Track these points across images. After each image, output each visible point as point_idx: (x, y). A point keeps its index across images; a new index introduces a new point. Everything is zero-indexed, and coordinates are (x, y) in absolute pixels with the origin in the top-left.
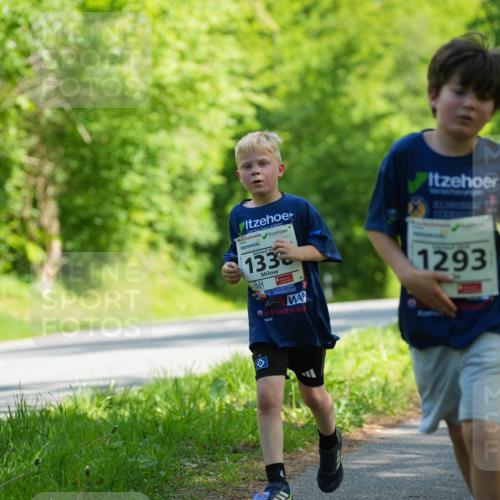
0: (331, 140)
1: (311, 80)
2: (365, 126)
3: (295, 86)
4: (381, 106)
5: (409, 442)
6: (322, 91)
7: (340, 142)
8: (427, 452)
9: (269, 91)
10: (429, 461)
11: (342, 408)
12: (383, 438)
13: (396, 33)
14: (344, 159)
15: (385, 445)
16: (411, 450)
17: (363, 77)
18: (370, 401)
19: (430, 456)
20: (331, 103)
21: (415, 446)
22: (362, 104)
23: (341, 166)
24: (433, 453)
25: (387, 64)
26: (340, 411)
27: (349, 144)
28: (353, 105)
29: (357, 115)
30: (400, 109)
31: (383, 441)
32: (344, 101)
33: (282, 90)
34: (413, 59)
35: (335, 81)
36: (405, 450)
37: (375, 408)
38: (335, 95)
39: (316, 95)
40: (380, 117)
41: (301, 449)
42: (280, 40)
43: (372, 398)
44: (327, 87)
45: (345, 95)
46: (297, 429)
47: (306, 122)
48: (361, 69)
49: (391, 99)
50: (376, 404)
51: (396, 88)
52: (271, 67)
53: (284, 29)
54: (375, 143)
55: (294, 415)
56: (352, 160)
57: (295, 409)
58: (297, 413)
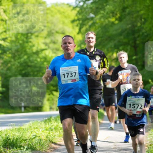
0: (26, 57)
2: (37, 53)
3: (14, 39)
4: (43, 47)
6: (23, 40)
7: (29, 58)
9: (4, 40)
11: (25, 149)
13: (48, 23)
14: (30, 64)
17: (37, 36)
18: (35, 147)
20: (26, 45)
22: (36, 46)
23: (29, 66)
25: (45, 33)
26: (24, 150)
27: (31, 59)
28: (34, 46)
29: (35, 49)
30: (49, 48)
32: (30, 44)
33: (9, 39)
34: (53, 31)
35: (27, 38)
37: (36, 149)
38: (27, 42)
39: (21, 42)
40: (43, 50)
42: (8, 22)
43: (36, 145)
45: (30, 42)
47: (17, 51)
48: (36, 34)
49: (46, 44)
51: (48, 41)
52: (5, 32)
54: (41, 59)
56: (33, 64)
57: (9, 150)
58: (9, 151)
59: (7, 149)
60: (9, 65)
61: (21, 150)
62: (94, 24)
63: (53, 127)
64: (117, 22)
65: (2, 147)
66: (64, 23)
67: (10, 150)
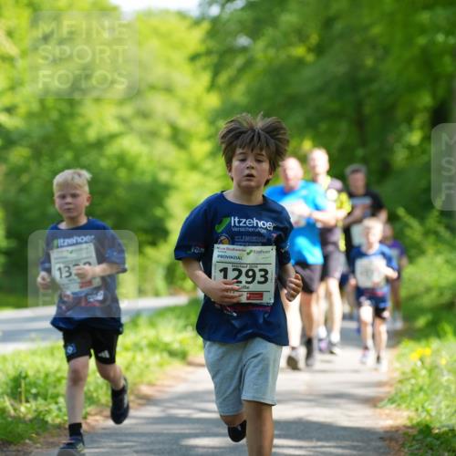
0: (69, 156)
1: (50, 102)
2: (99, 144)
3: (35, 107)
4: (114, 126)
5: (127, 431)
6: (60, 111)
7: (77, 158)
8: (143, 439)
9: (10, 110)
10: (145, 448)
12: (104, 429)
15: (106, 434)
16: (130, 438)
17: (98, 100)
18: (95, 395)
19: (145, 443)
20: (68, 123)
21: (133, 435)
22: (96, 124)
24: (148, 440)
28: (88, 125)
29: (92, 134)
30: (131, 130)
31: (103, 431)
32: (80, 121)
33: (22, 110)
35: (72, 103)
36: (124, 438)
37: (99, 400)
38: (72, 115)
39: (55, 115)
40: (113, 137)
41: (27, 441)
42: (21, 64)
43: (97, 391)
44: (65, 107)
45: (81, 115)
46: (25, 422)
47: (46, 140)
49: (123, 120)
50: (100, 397)
51: (128, 110)
52: (12, 88)
53: (24, 54)
54: (109, 159)
55: (23, 409)
57: (24, 404)
58: (26, 407)
59: (21, 401)
60: (25, 178)
61: (57, 403)
62: (249, 63)
63: (144, 342)
64: (310, 58)
65: (6, 398)
66: (169, 62)
67: (28, 405)
